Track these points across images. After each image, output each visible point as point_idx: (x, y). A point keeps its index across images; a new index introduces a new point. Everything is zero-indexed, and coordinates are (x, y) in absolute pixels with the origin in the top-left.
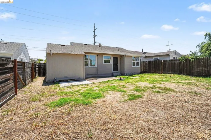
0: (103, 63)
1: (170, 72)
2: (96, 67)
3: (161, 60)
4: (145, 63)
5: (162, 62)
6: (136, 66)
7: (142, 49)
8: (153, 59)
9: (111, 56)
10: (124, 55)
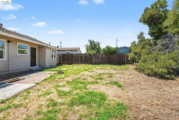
0: (18, 54)
1: (80, 63)
2: (6, 59)
3: (74, 54)
4: (60, 55)
5: (74, 55)
6: (54, 58)
7: (50, 43)
8: (65, 53)
9: (28, 45)
10: (45, 46)
